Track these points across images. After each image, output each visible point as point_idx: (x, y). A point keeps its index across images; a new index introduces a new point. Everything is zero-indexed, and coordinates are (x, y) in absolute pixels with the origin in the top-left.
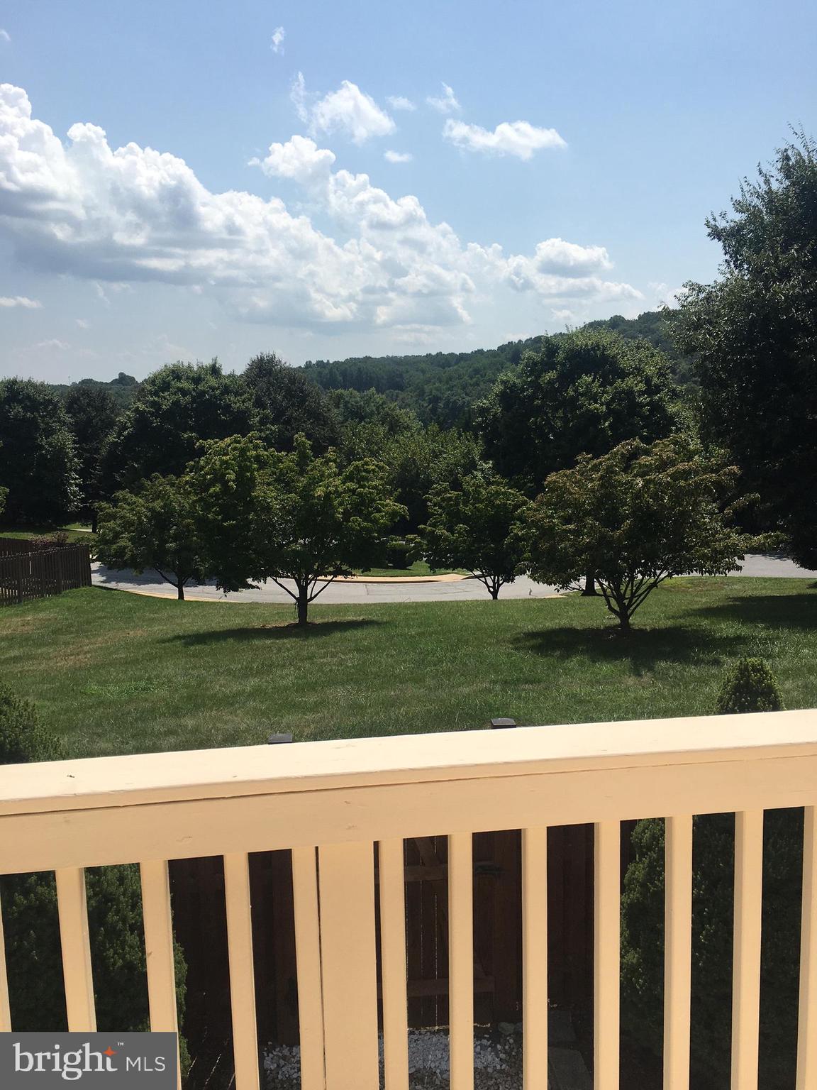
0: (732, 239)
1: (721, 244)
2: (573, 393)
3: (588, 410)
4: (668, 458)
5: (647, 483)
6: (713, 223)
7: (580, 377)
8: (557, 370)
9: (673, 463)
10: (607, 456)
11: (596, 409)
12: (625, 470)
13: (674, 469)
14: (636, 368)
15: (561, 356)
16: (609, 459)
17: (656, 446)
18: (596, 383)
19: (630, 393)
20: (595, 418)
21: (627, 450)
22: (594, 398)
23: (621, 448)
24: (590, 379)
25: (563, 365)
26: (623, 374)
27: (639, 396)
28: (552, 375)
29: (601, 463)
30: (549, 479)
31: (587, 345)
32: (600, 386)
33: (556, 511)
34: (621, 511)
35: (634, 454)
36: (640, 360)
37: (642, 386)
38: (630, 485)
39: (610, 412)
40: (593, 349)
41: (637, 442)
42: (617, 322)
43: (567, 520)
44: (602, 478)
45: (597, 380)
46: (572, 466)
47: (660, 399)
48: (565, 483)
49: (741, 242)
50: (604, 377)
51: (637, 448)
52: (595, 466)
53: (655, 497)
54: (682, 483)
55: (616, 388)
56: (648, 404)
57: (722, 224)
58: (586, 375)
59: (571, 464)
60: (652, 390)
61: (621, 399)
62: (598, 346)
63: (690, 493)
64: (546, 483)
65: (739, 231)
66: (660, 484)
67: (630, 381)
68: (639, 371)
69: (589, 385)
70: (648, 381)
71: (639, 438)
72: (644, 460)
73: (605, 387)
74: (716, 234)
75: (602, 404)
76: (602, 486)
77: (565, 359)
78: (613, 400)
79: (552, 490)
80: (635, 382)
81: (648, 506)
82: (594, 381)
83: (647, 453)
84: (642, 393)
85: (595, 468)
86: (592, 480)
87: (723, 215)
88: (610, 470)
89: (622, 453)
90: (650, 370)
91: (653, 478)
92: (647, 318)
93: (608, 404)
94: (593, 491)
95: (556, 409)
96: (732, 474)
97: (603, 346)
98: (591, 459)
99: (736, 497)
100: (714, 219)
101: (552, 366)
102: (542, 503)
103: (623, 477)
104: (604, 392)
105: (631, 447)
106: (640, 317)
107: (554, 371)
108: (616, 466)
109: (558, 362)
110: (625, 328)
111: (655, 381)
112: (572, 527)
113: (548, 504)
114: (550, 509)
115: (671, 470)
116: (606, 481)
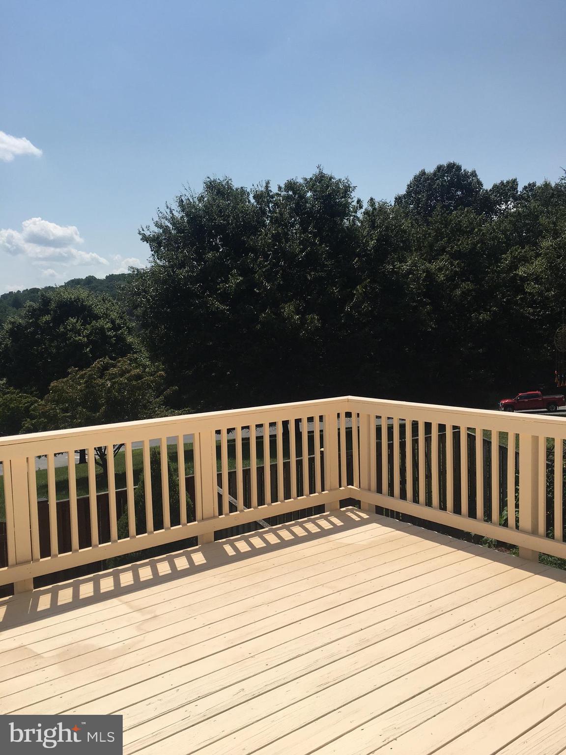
0: (155, 242)
1: (148, 244)
2: (63, 330)
3: (75, 341)
4: (126, 369)
5: (114, 383)
6: (142, 232)
7: (68, 319)
8: (51, 315)
9: (129, 372)
10: (89, 369)
11: (80, 340)
12: (101, 377)
13: (129, 374)
14: (104, 314)
15: (53, 305)
16: (90, 371)
17: (119, 362)
18: (79, 324)
19: (102, 329)
20: (80, 346)
21: (101, 365)
22: (79, 333)
23: (98, 364)
24: (75, 321)
25: (55, 311)
26: (97, 317)
27: (108, 331)
28: (47, 318)
29: (85, 374)
30: (52, 384)
31: (71, 298)
32: (81, 325)
33: (57, 404)
34: (99, 401)
35: (106, 367)
36: (107, 309)
37: (109, 325)
38: (103, 385)
39: (90, 342)
40: (75, 301)
41: (107, 360)
42: (90, 280)
43: (65, 410)
44: (86, 382)
45: (79, 321)
46: (66, 376)
47: (122, 333)
48: (63, 387)
49: (160, 244)
50: (85, 319)
51: (107, 363)
52: (82, 375)
53: (119, 391)
54: (134, 383)
55: (93, 326)
56: (114, 336)
57: (147, 233)
58: (72, 318)
59: (66, 375)
60: (116, 328)
61: (96, 333)
62: (78, 299)
63: (139, 388)
64: (50, 387)
65: (158, 238)
66: (121, 384)
67: (101, 323)
68: (106, 316)
69: (74, 325)
70: (113, 322)
71: (108, 357)
72: (113, 370)
73: (85, 326)
74: (145, 239)
75: (84, 337)
76: (87, 387)
77: (56, 307)
78: (91, 334)
79: (54, 392)
80: (105, 322)
81: (115, 397)
82: (77, 322)
83: (114, 366)
84: (109, 329)
85: (82, 377)
86: (80, 384)
87: (148, 227)
88: (91, 377)
89: (98, 367)
90: (114, 315)
91: (117, 380)
92: (111, 278)
93: (88, 336)
94: (81, 391)
95: (51, 341)
96: (161, 376)
97: (82, 299)
98: (77, 371)
99: (165, 390)
100: (143, 230)
101: (47, 312)
102: (47, 401)
103: (100, 381)
104: (85, 329)
105: (103, 363)
106: (107, 277)
107: (49, 316)
108: (94, 374)
109: (51, 310)
110: (97, 284)
111: (117, 322)
112: (68, 414)
113: (53, 401)
114: (53, 405)
115: (127, 375)
116: (89, 384)
